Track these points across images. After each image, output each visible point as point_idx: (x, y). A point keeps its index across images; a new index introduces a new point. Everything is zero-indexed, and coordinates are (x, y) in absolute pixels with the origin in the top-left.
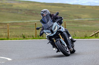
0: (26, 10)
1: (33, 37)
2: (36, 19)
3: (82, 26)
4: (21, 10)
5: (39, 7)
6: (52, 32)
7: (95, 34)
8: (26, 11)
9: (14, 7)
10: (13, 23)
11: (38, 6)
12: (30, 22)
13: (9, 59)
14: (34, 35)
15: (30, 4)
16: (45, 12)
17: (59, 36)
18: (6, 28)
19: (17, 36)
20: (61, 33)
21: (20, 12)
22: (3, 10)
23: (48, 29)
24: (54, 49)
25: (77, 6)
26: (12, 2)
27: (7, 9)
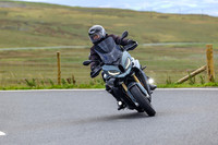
0: (38, 23)
1: (52, 85)
2: (59, 44)
4: (26, 23)
7: (191, 77)
8: (38, 26)
9: (12, 15)
10: (9, 52)
11: (63, 13)
12: (47, 50)
15: (46, 9)
19: (16, 82)
21: (23, 27)
25: (150, 14)
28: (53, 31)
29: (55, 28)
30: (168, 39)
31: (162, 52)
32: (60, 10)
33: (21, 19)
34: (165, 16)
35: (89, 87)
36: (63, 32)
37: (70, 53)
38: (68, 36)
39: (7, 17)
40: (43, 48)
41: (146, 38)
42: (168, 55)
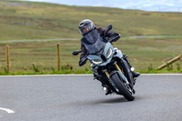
0: (41, 19)
1: (53, 71)
2: (58, 37)
3: (143, 49)
4: (31, 19)
5: (64, 13)
6: (104, 59)
7: (168, 65)
8: (41, 22)
9: (19, 13)
10: (17, 43)
11: (62, 11)
12: (49, 42)
13: (9, 111)
14: (55, 65)
15: (48, 8)
17: (114, 66)
18: (4, 54)
19: (23, 68)
21: (29, 22)
25: (135, 12)
26: (14, 4)
27: (5, 17)
28: (54, 26)
29: (56, 23)
30: (150, 33)
31: (145, 43)
32: (60, 9)
33: (27, 16)
34: (147, 14)
35: (84, 73)
36: (62, 27)
37: (68, 44)
38: (66, 30)
39: (15, 15)
40: (44, 40)
41: (131, 32)
42: (149, 46)
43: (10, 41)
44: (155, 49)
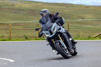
3: (85, 26)
4: (23, 10)
6: (51, 33)
7: (99, 35)
8: (29, 11)
9: (17, 7)
10: (15, 23)
12: (33, 23)
13: (11, 61)
15: (33, 4)
16: (44, 12)
17: (58, 37)
18: (8, 29)
19: (19, 37)
20: (61, 34)
21: (22, 12)
22: (5, 10)
23: (47, 30)
24: (54, 51)
25: (81, 6)
26: (14, 2)
27: (9, 9)
28: (36, 14)
29: (37, 12)
31: (86, 23)
32: (39, 4)
33: (21, 8)
40: (31, 22)
41: (79, 17)
43: (12, 22)
44: (92, 26)
